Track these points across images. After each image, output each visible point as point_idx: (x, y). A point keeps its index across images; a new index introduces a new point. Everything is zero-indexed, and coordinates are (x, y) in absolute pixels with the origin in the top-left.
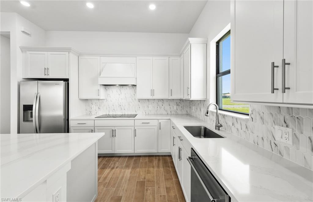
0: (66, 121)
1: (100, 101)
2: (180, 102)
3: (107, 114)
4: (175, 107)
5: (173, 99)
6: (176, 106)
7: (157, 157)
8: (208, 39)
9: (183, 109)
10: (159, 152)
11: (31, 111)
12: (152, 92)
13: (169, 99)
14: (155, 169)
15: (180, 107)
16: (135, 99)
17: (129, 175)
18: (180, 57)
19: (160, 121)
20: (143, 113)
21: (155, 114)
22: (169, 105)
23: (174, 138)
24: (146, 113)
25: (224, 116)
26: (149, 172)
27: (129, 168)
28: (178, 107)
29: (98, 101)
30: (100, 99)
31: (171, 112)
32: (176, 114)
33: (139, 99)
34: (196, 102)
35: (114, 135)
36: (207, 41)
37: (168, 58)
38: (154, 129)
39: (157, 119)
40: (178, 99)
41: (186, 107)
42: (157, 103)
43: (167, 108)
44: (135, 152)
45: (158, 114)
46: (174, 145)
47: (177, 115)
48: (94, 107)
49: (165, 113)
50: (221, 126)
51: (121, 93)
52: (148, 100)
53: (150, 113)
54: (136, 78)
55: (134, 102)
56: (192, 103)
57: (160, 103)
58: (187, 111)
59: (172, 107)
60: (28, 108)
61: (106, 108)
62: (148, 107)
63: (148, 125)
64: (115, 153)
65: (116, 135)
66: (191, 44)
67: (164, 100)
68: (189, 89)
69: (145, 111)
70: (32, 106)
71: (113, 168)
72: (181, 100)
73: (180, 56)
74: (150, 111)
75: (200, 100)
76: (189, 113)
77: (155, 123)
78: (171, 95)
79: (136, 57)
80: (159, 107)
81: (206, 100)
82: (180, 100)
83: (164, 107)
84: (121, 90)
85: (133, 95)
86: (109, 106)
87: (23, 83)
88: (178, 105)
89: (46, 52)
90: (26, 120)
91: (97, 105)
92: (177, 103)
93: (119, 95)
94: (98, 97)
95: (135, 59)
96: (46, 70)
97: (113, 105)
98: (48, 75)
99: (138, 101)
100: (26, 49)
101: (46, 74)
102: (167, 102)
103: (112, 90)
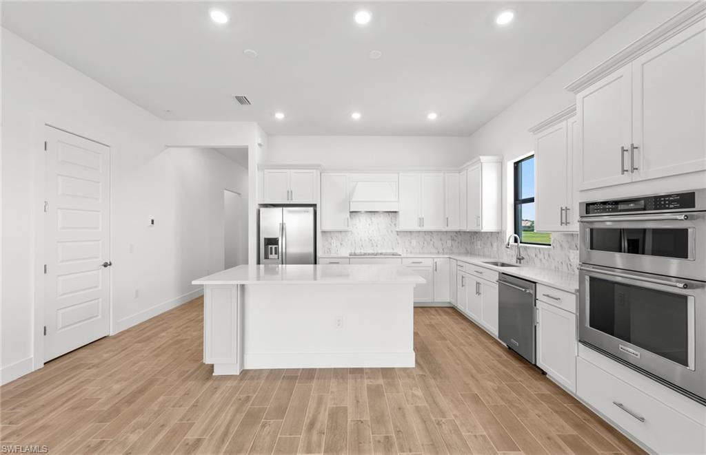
1: (343, 234)
2: (456, 235)
4: (449, 242)
5: (447, 231)
9: (461, 245)
12: (421, 222)
13: (441, 231)
15: (457, 242)
16: (392, 232)
18: (459, 173)
19: (435, 260)
20: (403, 251)
21: (420, 253)
22: (440, 240)
23: (463, 277)
24: (407, 251)
25: (526, 248)
28: (453, 242)
29: (339, 235)
30: (345, 232)
31: (443, 250)
34: (483, 235)
36: (503, 159)
38: (429, 270)
39: (430, 258)
40: (453, 231)
41: (466, 243)
42: (424, 237)
43: (438, 243)
45: (426, 252)
46: (463, 286)
48: (335, 242)
50: (523, 258)
53: (413, 251)
55: (390, 235)
56: (475, 237)
57: (428, 238)
58: (466, 249)
59: (444, 243)
60: (271, 242)
61: (352, 244)
62: (411, 243)
66: (482, 163)
67: (433, 233)
68: (479, 218)
69: (406, 248)
70: (278, 239)
72: (458, 233)
73: (460, 171)
74: (414, 248)
75: (492, 233)
76: (469, 252)
77: (429, 262)
78: (447, 226)
79: (398, 173)
80: (425, 243)
81: (501, 232)
82: (456, 232)
83: (434, 243)
84: (373, 218)
85: (389, 226)
86: (355, 240)
87: (262, 210)
88: (453, 240)
89: (288, 171)
90: (266, 257)
91: (339, 240)
92: (451, 236)
93: (369, 225)
94: (346, 229)
95: (397, 175)
96: (290, 193)
97: (361, 240)
98: (292, 199)
99: (395, 233)
100: (263, 167)
101: (290, 198)
102: (438, 235)
103: (359, 219)
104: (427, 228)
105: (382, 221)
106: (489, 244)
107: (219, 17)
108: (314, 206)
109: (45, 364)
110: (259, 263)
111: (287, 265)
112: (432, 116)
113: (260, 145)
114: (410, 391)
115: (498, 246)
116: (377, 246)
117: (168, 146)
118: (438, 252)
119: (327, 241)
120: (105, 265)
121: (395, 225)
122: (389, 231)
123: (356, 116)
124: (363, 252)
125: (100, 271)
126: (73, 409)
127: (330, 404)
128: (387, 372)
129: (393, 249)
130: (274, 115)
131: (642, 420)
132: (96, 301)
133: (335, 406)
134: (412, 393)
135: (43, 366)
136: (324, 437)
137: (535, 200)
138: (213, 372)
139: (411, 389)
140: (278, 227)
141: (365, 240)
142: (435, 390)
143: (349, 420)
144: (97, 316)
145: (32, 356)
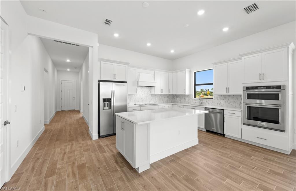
9: (170, 100)
18: (172, 73)
36: (191, 70)
78: (169, 93)
86: (136, 99)
88: (168, 98)
89: (114, 64)
92: (167, 97)
94: (136, 93)
95: (154, 72)
96: (115, 75)
99: (150, 95)
101: (115, 78)
104: (163, 93)
105: (146, 90)
106: (184, 99)
115: (188, 99)
116: (144, 101)
121: (150, 92)
122: (148, 94)
129: (150, 102)
131: (265, 139)
137: (213, 84)
140: (110, 92)
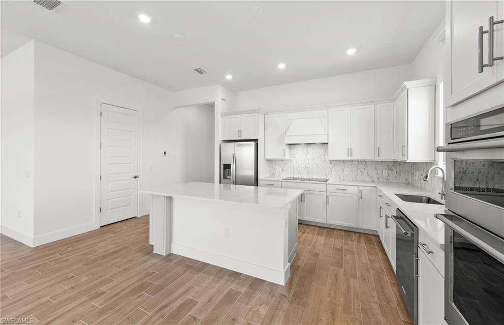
0: (256, 181)
1: (284, 162)
2: (394, 164)
3: (292, 176)
5: (383, 161)
6: (387, 171)
7: (357, 234)
8: (437, 79)
9: (400, 175)
10: (360, 227)
11: (228, 170)
12: (350, 152)
13: (376, 161)
14: (355, 243)
15: (394, 172)
16: (326, 160)
17: (323, 242)
18: (394, 102)
19: (361, 188)
20: (336, 178)
21: (353, 181)
22: (374, 169)
23: (380, 208)
24: (340, 178)
26: (345, 243)
27: (322, 236)
28: (390, 172)
29: (281, 162)
30: (286, 160)
31: (378, 178)
32: (386, 182)
33: (330, 161)
35: (303, 199)
36: (436, 82)
37: (374, 105)
38: (353, 197)
39: (357, 186)
40: (390, 161)
41: (405, 173)
42: (357, 166)
43: (373, 172)
44: (327, 223)
45: (359, 180)
46: (380, 217)
47: (388, 183)
48: (278, 169)
49: (368, 179)
51: (308, 153)
52: (343, 161)
53: (345, 179)
54: (328, 135)
55: (323, 163)
56: (415, 167)
57: (362, 167)
58: (406, 179)
59: (380, 172)
60: (227, 167)
61: (291, 170)
62: (344, 171)
63: (345, 192)
64: (304, 219)
65: (305, 200)
66: (408, 89)
67: (367, 162)
68: (405, 147)
69: (339, 176)
70: (230, 165)
71: (304, 233)
72: (395, 162)
73: (394, 100)
74: (346, 176)
76: (410, 182)
77: (354, 190)
78: (379, 156)
79: (328, 109)
80: (359, 171)
81: (434, 163)
83: (368, 172)
85: (323, 156)
86: (293, 167)
87: (223, 145)
88: (390, 169)
89: (239, 116)
90: (225, 178)
91: (281, 167)
93: (306, 155)
94: (283, 158)
95: (326, 111)
96: (240, 132)
97: (298, 167)
98: (241, 136)
100: (224, 115)
102: (372, 164)
103: (297, 150)
104: (355, 157)
107: (144, 19)
108: (256, 140)
109: (101, 227)
110: (220, 183)
111: (237, 186)
112: (351, 52)
113: (223, 99)
114: (258, 307)
116: (312, 172)
117: (176, 108)
118: (373, 181)
119: (273, 167)
120: (135, 177)
121: (327, 154)
123: (282, 66)
124: (300, 177)
125: (132, 180)
126: (85, 254)
127: (189, 296)
128: (256, 283)
130: (225, 77)
132: (129, 197)
133: (192, 298)
134: (258, 310)
135: (99, 228)
136: (161, 320)
138: (153, 250)
139: (260, 305)
140: (231, 156)
141: (302, 168)
142: (281, 314)
143: (189, 314)
144: (130, 205)
145: (94, 222)
